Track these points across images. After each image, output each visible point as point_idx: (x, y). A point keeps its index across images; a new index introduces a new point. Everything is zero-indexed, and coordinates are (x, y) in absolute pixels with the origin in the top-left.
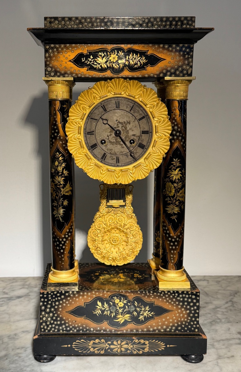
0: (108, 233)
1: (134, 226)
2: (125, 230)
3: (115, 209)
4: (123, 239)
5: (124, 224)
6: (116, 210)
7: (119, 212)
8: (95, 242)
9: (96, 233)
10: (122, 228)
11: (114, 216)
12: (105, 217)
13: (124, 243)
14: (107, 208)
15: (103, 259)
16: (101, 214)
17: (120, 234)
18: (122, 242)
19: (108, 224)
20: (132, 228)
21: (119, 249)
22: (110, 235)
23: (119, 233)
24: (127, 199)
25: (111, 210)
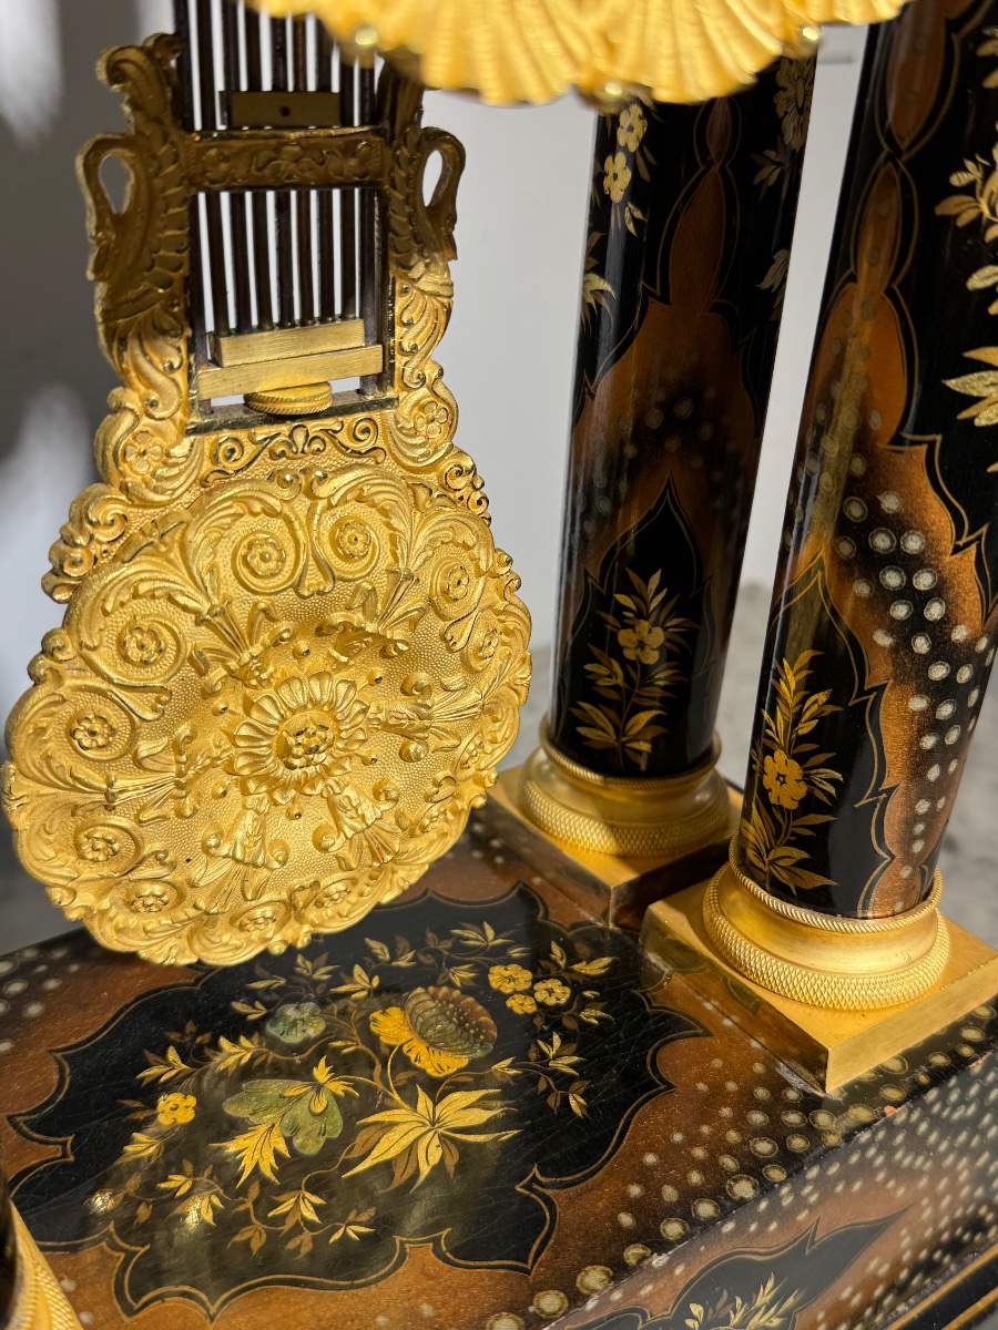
0: (230, 699)
1: (471, 569)
2: (398, 634)
3: (284, 428)
4: (373, 709)
5: (389, 572)
6: (300, 438)
7: (331, 458)
8: (103, 816)
9: (113, 731)
10: (372, 616)
11: (286, 510)
12: (196, 537)
13: (383, 746)
14: (197, 430)
15: (186, 932)
16: (131, 512)
17: (343, 675)
18: (364, 741)
19: (241, 613)
20: (459, 592)
21: (333, 807)
22: (248, 705)
23: (341, 666)
24: (400, 302)
25: (250, 449)
